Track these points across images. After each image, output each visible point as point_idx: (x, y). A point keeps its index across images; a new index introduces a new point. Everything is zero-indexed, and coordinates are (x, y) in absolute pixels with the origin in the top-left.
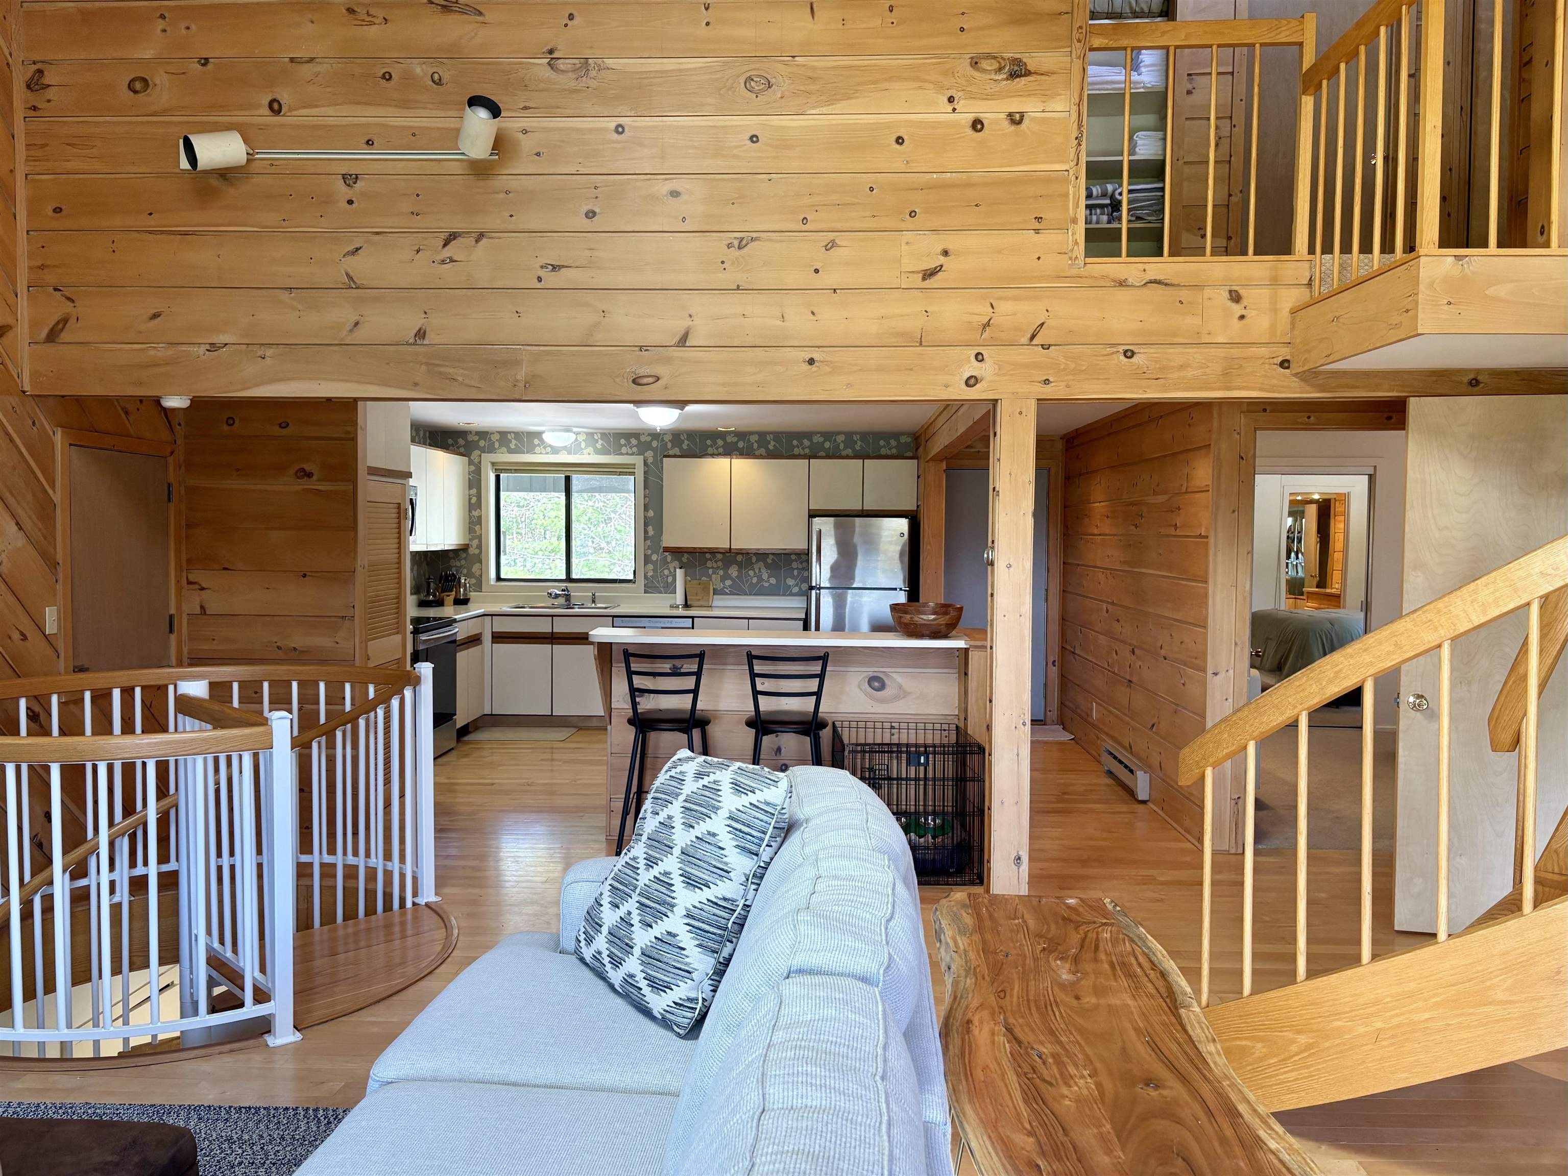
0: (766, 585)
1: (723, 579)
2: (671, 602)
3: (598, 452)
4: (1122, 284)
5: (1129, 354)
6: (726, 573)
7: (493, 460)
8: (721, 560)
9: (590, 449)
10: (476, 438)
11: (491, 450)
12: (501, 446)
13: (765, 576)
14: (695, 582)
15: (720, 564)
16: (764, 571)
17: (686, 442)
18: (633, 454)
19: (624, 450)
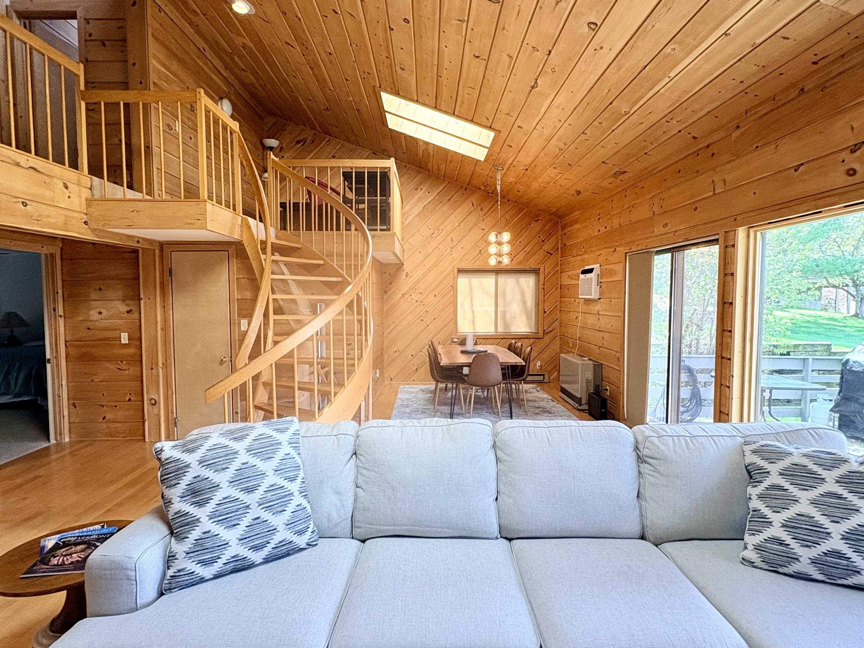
4: (18, 164)
5: (25, 204)
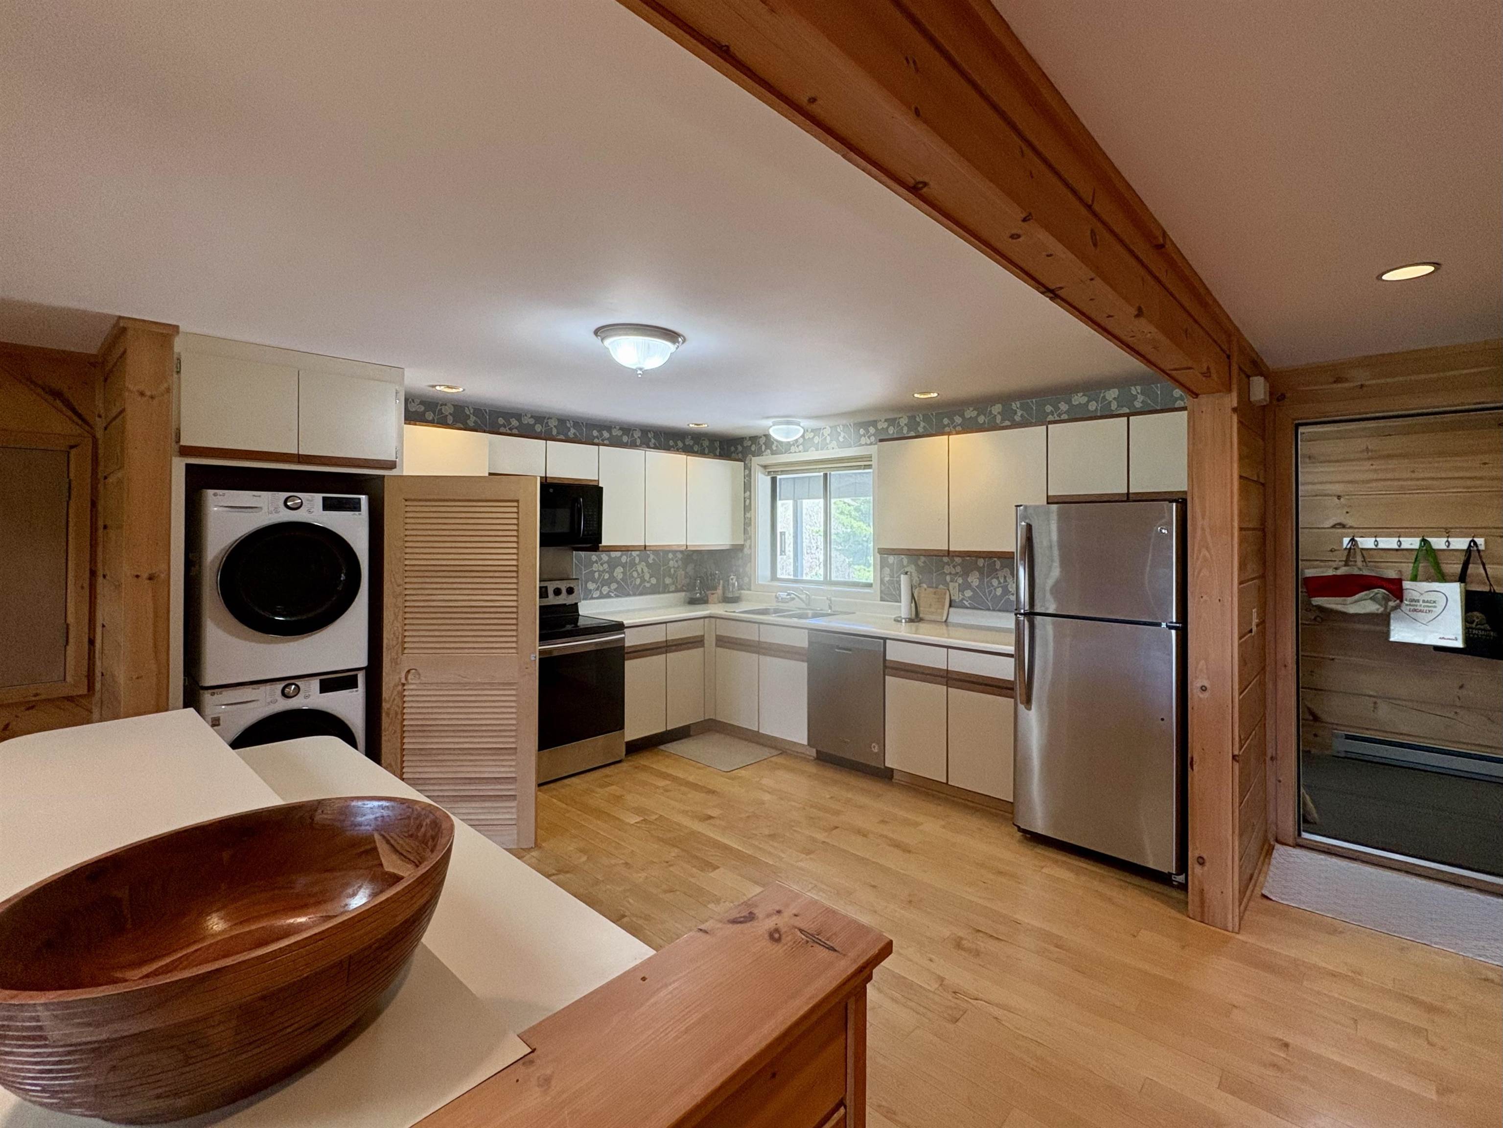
1: (961, 590)
2: (897, 614)
3: (840, 446)
6: (965, 580)
7: (764, 463)
8: (960, 565)
9: (834, 444)
10: (749, 443)
11: (759, 453)
12: (766, 449)
13: (1012, 587)
14: (930, 590)
15: (959, 569)
16: (1010, 580)
17: (922, 424)
18: (871, 444)
19: (863, 440)
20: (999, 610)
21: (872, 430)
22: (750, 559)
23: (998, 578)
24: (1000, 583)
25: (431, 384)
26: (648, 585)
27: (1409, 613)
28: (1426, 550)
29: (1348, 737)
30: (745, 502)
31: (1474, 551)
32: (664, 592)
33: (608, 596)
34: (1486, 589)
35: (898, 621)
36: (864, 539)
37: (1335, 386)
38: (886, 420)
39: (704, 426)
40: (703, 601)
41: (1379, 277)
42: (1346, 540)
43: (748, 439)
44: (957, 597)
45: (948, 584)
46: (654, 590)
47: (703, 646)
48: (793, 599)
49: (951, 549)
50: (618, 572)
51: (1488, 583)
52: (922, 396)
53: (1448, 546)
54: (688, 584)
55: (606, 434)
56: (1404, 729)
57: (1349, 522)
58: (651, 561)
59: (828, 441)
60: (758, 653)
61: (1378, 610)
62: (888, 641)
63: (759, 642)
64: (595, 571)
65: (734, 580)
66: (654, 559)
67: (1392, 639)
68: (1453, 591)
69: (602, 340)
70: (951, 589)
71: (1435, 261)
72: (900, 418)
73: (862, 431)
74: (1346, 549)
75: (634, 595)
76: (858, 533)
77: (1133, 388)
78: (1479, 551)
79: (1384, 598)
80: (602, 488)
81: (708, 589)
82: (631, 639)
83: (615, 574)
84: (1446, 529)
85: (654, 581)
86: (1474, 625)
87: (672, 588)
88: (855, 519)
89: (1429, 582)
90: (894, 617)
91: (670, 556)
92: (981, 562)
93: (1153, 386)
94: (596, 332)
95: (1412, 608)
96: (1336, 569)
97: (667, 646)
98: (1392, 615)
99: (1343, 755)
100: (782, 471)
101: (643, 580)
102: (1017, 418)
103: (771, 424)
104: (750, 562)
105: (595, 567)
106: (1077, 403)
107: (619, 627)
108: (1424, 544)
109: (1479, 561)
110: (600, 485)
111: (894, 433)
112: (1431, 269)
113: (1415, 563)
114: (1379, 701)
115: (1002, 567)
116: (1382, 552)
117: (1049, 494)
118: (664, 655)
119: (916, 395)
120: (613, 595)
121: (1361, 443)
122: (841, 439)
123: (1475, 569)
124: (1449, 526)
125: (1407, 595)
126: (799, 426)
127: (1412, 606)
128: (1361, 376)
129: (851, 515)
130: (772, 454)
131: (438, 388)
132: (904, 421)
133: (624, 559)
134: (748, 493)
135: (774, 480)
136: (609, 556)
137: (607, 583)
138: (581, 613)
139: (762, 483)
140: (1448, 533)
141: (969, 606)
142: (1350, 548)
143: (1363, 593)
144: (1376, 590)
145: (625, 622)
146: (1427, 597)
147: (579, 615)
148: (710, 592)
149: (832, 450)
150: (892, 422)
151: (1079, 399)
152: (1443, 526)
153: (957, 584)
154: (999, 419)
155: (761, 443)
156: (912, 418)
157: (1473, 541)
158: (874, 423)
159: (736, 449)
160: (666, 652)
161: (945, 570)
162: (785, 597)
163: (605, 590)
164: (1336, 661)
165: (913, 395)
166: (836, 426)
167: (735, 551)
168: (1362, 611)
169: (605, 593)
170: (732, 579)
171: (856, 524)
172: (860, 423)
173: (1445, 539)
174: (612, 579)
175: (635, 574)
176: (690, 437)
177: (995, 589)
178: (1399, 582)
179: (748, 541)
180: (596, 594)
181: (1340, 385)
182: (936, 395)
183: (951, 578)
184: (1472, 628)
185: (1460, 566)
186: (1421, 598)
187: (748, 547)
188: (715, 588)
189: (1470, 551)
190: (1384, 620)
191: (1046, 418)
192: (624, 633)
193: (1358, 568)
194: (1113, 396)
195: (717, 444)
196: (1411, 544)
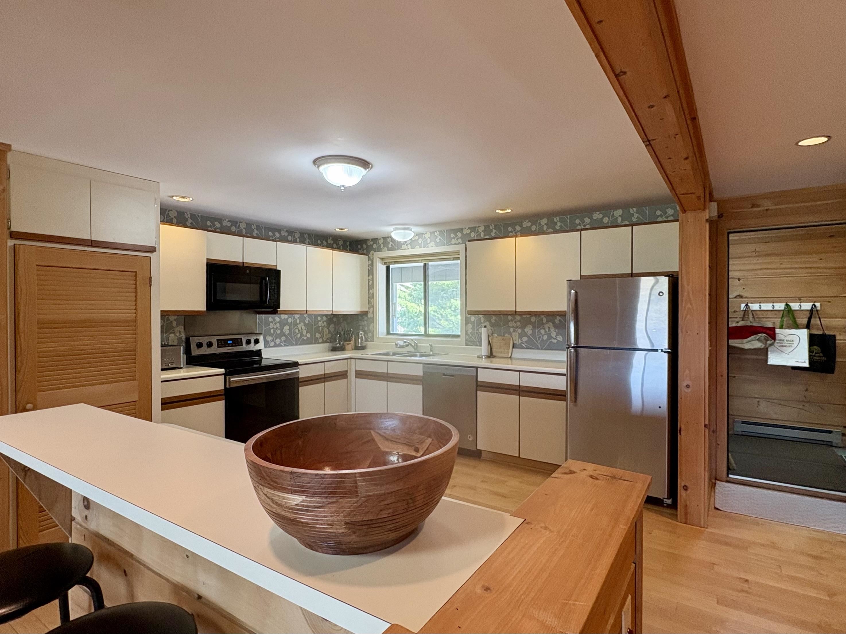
0: (555, 341)
1: (520, 337)
2: (479, 354)
3: (437, 245)
6: (523, 330)
7: (382, 256)
8: (520, 321)
9: (433, 243)
10: (372, 243)
11: (379, 250)
12: (384, 247)
13: (553, 334)
14: (499, 338)
15: (518, 324)
16: (553, 330)
17: (494, 231)
18: (459, 244)
19: (453, 241)
20: (546, 349)
21: (459, 235)
22: (372, 320)
23: (544, 329)
24: (546, 332)
25: (170, 195)
26: (305, 338)
27: (778, 347)
28: (788, 310)
29: (744, 423)
30: (369, 282)
31: (814, 310)
32: (315, 343)
33: (279, 345)
34: (821, 332)
35: (480, 358)
36: (416, 315)
37: (751, 209)
38: (469, 228)
39: (345, 230)
40: (342, 349)
41: (797, 144)
42: (743, 306)
43: (370, 240)
44: (518, 342)
45: (512, 334)
46: (309, 342)
47: (347, 377)
48: (407, 346)
49: (517, 310)
50: (286, 329)
51: (822, 330)
52: (501, 212)
53: (800, 308)
54: (331, 338)
55: (277, 235)
56: (775, 416)
57: (745, 294)
58: (307, 322)
59: (428, 242)
60: (387, 381)
61: (761, 346)
62: (479, 369)
63: (387, 373)
64: (271, 329)
65: (362, 335)
66: (308, 321)
67: (769, 363)
68: (803, 334)
69: (318, 167)
70: (513, 337)
71: (829, 135)
72: (478, 227)
73: (452, 235)
74: (743, 310)
75: (297, 345)
76: (411, 310)
77: (631, 209)
78: (817, 311)
79: (765, 339)
80: (280, 271)
81: (346, 340)
82: (303, 373)
83: (284, 331)
84: (799, 298)
85: (309, 335)
86: (814, 354)
87: (320, 341)
88: (409, 301)
89: (790, 329)
90: (476, 355)
91: (319, 318)
92: (533, 319)
93: (644, 208)
94: (315, 162)
95: (780, 344)
96: (738, 322)
97: (325, 378)
98: (769, 349)
99: (741, 433)
100: (394, 262)
101: (302, 335)
102: (558, 228)
103: (392, 230)
104: (373, 322)
105: (271, 326)
106: (596, 218)
107: (295, 364)
108: (787, 307)
109: (817, 317)
110: (278, 269)
111: (474, 236)
112: (825, 139)
113: (781, 318)
114: (761, 400)
115: (547, 322)
116: (763, 312)
117: (582, 274)
118: (323, 384)
119: (497, 211)
120: (283, 344)
121: (752, 247)
122: (438, 240)
123: (815, 321)
124: (800, 296)
125: (778, 337)
126: (411, 231)
127: (781, 343)
128: (767, 204)
129: (406, 298)
130: (388, 250)
131: (174, 198)
132: (481, 229)
133: (290, 320)
134: (371, 277)
135: (388, 268)
136: (280, 318)
137: (279, 336)
138: (263, 356)
139: (381, 270)
140: (800, 300)
141: (525, 347)
142: (745, 310)
143: (753, 337)
144: (760, 335)
145: (299, 361)
146: (790, 338)
147: (262, 358)
148: (346, 343)
149: (431, 248)
150: (473, 229)
151: (597, 216)
152: (797, 296)
153: (518, 334)
154: (545, 228)
155: (380, 243)
156: (487, 227)
157: (814, 305)
158: (461, 230)
159: (362, 247)
160: (324, 382)
161: (509, 325)
162: (402, 344)
163: (278, 341)
164: (737, 378)
165: (495, 211)
166: (434, 232)
167: (363, 314)
168: (752, 347)
169: (278, 343)
170: (361, 334)
171: (409, 304)
172: (451, 230)
173: (799, 304)
174: (283, 334)
175: (297, 331)
176: (331, 238)
177: (543, 336)
178: (773, 329)
179: (372, 309)
180: (272, 344)
181: (754, 209)
182: (510, 211)
183: (513, 330)
184: (813, 356)
185: (807, 320)
186: (786, 339)
187: (371, 312)
188: (350, 341)
189: (812, 310)
190: (764, 352)
191: (576, 227)
192: (299, 368)
193: (750, 322)
194: (619, 214)
195: (348, 243)
196: (780, 307)
